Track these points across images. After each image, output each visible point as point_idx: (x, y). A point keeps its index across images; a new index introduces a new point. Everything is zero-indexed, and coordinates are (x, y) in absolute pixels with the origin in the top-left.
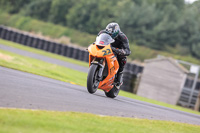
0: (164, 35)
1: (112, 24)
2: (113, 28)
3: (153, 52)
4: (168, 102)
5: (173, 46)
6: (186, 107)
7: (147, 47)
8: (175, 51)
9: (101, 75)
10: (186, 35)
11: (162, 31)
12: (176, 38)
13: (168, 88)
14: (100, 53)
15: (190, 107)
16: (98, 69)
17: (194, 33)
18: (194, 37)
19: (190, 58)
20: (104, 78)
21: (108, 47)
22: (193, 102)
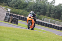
1: (32, 11)
2: (32, 12)
5: (2, 3)
6: (6, 22)
14: (30, 19)
15: (8, 22)
16: (30, 23)
19: (7, 6)
20: (31, 25)
21: (32, 17)
22: (9, 20)
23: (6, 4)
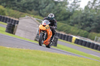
0: (26, 5)
3: (20, 13)
4: (31, 39)
5: (31, 10)
7: (17, 10)
8: (32, 13)
9: (45, 38)
10: (37, 5)
11: (25, 3)
12: (32, 6)
13: (30, 32)
16: (44, 35)
17: (41, 4)
18: (41, 6)
23: (37, 12)
